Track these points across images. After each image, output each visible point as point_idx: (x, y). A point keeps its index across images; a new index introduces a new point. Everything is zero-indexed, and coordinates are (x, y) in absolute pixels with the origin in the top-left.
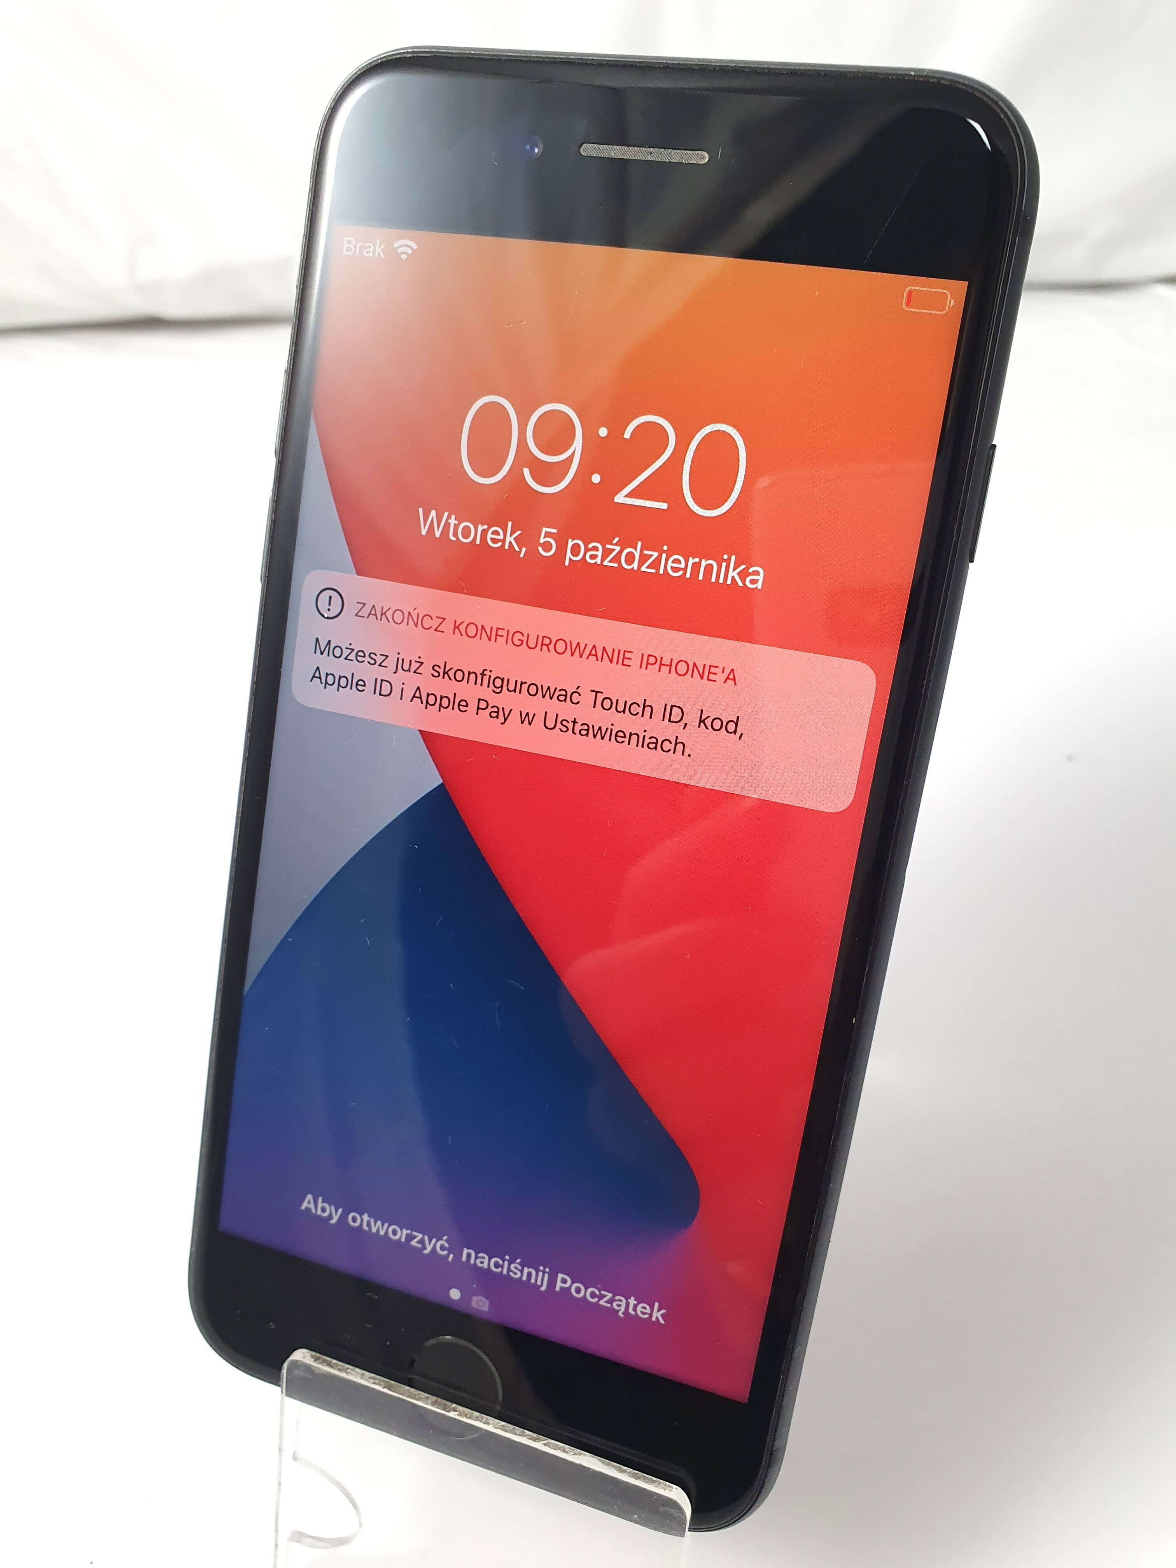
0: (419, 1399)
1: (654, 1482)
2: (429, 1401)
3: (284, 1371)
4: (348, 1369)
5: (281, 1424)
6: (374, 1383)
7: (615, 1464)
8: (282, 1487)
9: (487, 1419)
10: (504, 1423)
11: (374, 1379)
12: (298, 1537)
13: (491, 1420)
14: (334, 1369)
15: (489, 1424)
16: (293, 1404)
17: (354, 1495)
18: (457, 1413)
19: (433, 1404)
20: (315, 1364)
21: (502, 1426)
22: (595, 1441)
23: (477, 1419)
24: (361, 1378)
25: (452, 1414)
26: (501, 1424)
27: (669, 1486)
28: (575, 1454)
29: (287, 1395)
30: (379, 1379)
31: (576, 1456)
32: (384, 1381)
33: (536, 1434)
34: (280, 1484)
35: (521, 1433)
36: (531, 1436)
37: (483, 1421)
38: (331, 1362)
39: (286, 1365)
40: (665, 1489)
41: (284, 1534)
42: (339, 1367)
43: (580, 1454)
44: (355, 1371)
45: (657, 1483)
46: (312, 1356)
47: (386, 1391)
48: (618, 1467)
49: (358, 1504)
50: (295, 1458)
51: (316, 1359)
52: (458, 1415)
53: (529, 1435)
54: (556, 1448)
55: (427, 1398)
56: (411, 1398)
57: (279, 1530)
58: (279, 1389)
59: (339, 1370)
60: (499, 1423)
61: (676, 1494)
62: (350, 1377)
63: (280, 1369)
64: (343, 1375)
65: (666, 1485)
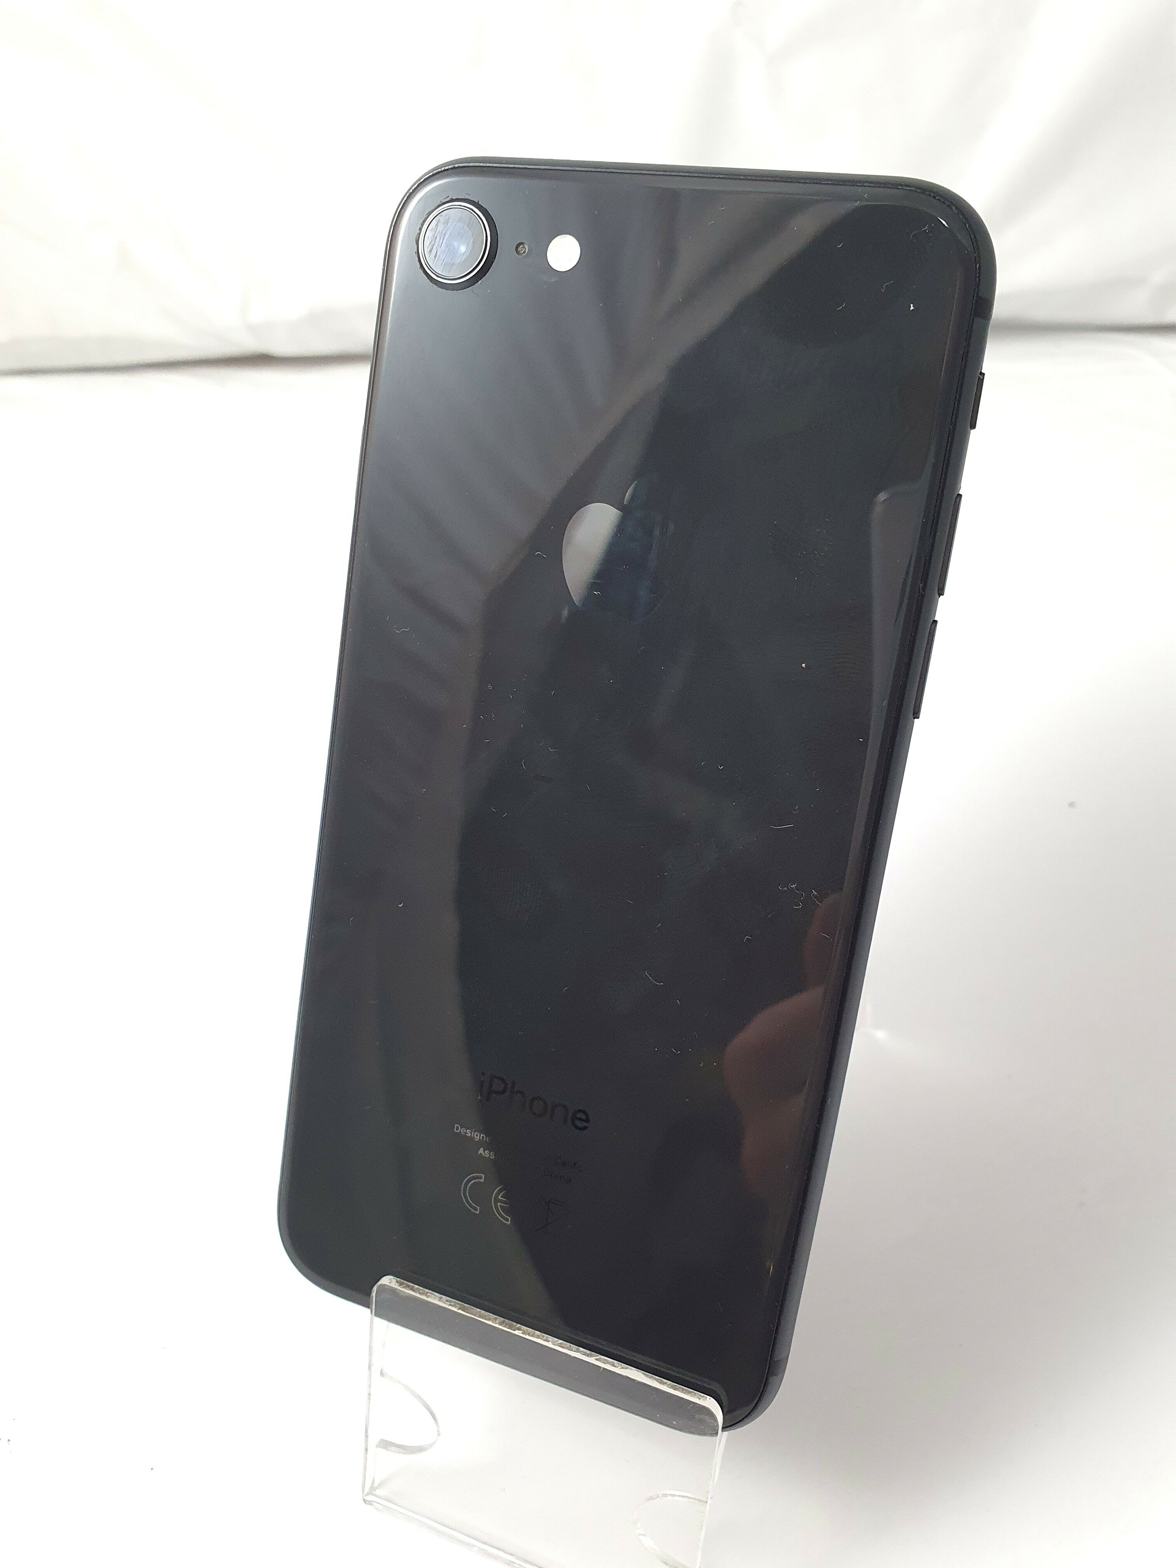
0: (489, 1319)
1: (690, 1392)
2: (497, 1322)
3: (374, 1294)
4: (427, 1293)
5: (371, 1342)
6: (450, 1305)
7: (657, 1377)
8: (371, 1397)
9: (547, 1337)
10: (561, 1341)
11: (451, 1302)
12: (385, 1444)
13: (550, 1338)
14: (416, 1293)
15: (548, 1341)
16: (381, 1324)
17: (433, 1409)
18: (521, 1332)
19: (500, 1324)
20: (399, 1288)
21: (560, 1343)
22: (639, 1358)
23: (538, 1337)
24: (439, 1301)
25: (517, 1332)
26: (559, 1342)
27: (703, 1397)
28: (623, 1368)
29: (376, 1315)
30: (454, 1302)
31: (623, 1369)
32: (459, 1304)
33: (589, 1351)
34: (369, 1394)
35: (576, 1350)
36: (585, 1352)
37: (544, 1338)
38: (413, 1287)
39: (375, 1288)
40: (700, 1399)
41: (373, 1441)
42: (421, 1291)
43: (626, 1368)
44: (434, 1295)
45: (694, 1393)
46: (397, 1282)
47: (460, 1311)
48: (660, 1380)
49: (437, 1416)
50: (382, 1374)
51: (401, 1284)
52: (522, 1333)
53: (582, 1351)
54: (605, 1362)
55: (496, 1319)
56: (482, 1318)
57: (369, 1436)
58: (369, 1311)
59: (420, 1293)
60: (557, 1341)
61: (711, 1404)
62: (429, 1300)
63: (369, 1294)
64: (424, 1297)
65: (701, 1396)
